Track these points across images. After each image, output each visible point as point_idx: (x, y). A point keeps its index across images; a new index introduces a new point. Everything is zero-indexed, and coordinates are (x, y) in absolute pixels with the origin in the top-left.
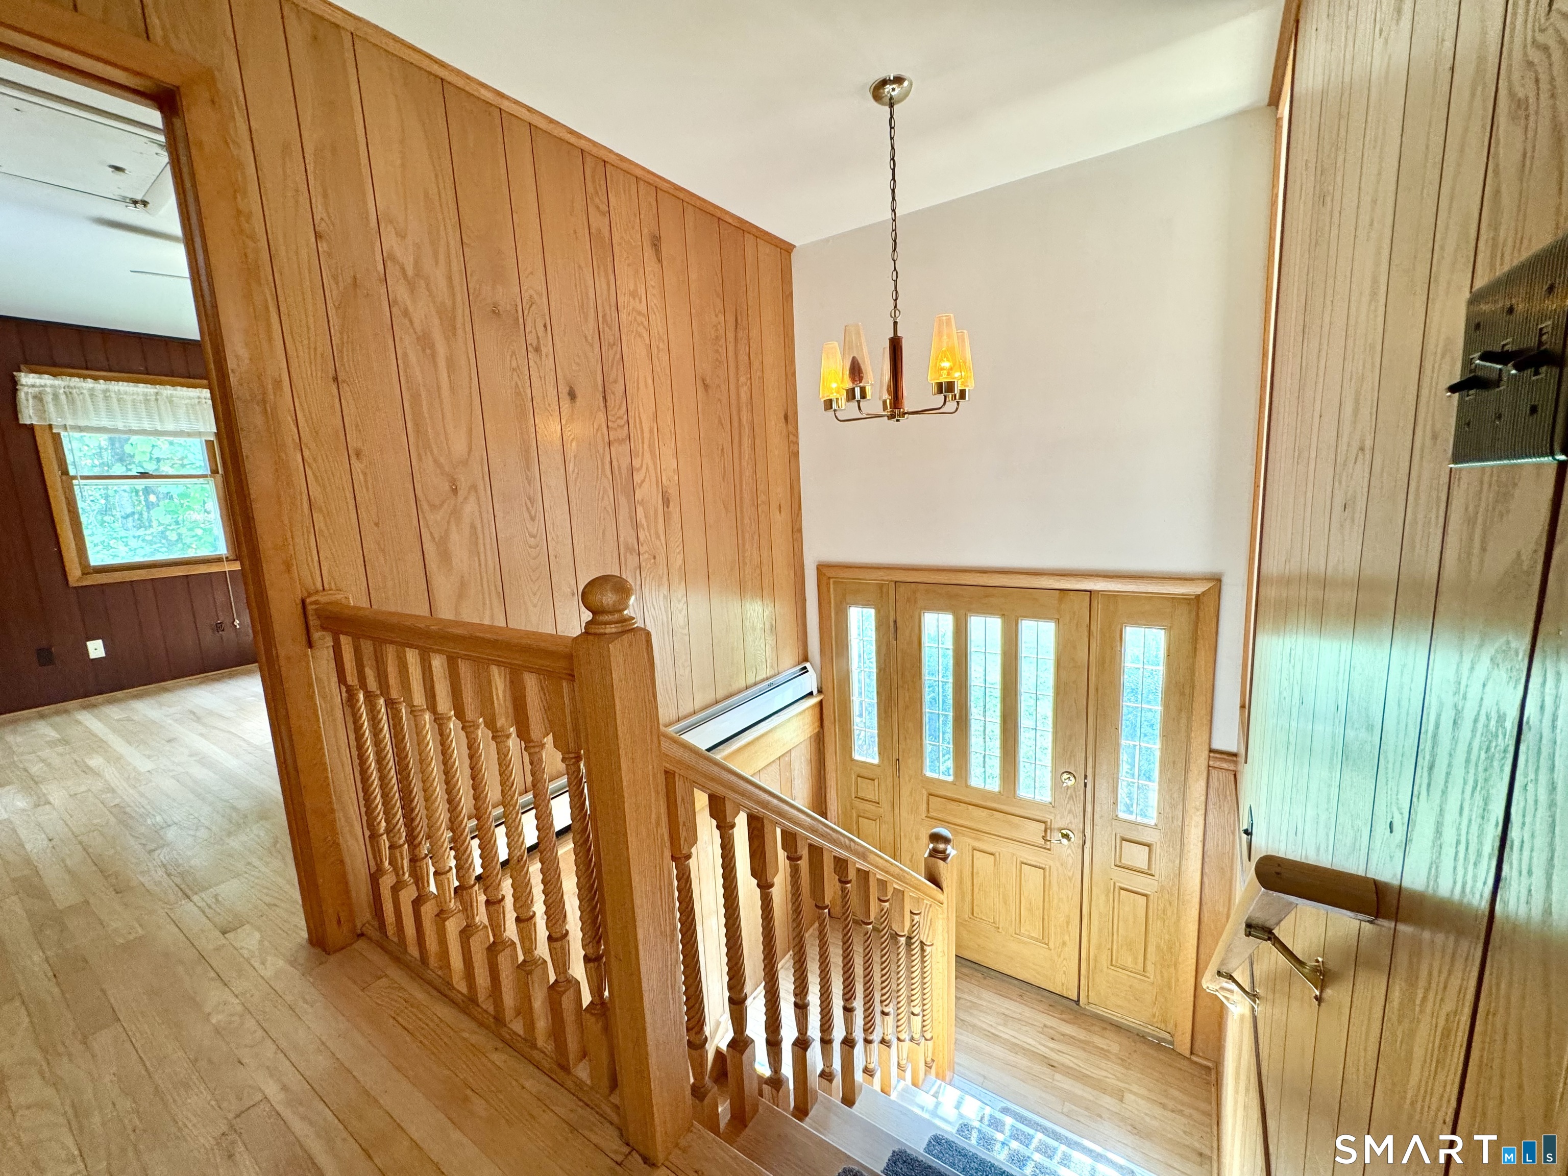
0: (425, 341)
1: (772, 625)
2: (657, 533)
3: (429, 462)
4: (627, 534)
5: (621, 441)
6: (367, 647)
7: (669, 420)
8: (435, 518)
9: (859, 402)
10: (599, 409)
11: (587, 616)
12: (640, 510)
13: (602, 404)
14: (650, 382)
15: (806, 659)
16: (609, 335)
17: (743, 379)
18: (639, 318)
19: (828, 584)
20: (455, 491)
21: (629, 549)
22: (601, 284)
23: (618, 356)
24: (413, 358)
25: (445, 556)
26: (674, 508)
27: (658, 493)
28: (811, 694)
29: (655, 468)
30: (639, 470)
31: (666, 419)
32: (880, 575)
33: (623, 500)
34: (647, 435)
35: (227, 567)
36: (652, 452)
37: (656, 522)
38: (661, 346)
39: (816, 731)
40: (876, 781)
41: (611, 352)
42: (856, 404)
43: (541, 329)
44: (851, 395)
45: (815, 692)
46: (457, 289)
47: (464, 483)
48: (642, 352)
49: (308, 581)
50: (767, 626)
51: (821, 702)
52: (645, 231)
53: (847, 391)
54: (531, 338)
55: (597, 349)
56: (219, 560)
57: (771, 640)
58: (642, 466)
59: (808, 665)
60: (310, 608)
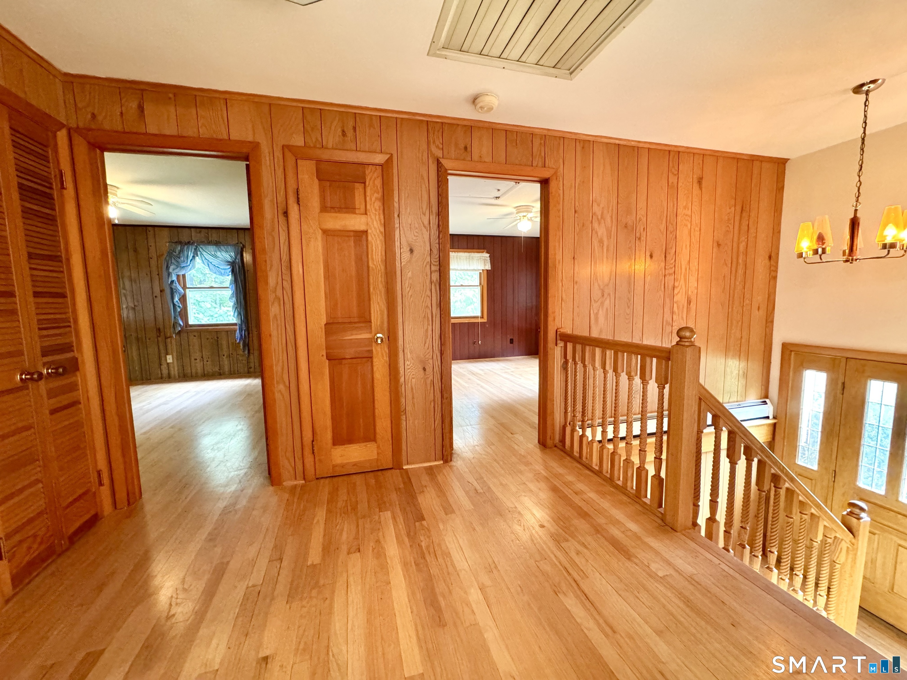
0: (601, 242)
1: (744, 373)
2: (682, 318)
3: (596, 284)
4: (668, 317)
5: (670, 274)
6: (579, 347)
7: (696, 264)
8: (595, 305)
9: (820, 256)
10: (662, 261)
11: (679, 339)
12: (675, 305)
13: (664, 259)
14: (688, 246)
15: (767, 397)
16: (671, 228)
17: (743, 238)
18: (687, 218)
19: (790, 355)
20: (603, 296)
21: (668, 323)
22: (671, 204)
23: (674, 236)
24: (596, 248)
25: (597, 319)
26: (693, 306)
27: (685, 298)
28: (768, 418)
29: (686, 286)
30: (677, 287)
31: (694, 264)
32: (834, 353)
33: (668, 301)
34: (683, 270)
35: (480, 320)
36: (685, 280)
37: (682, 312)
38: (696, 229)
39: (769, 440)
40: (814, 481)
41: (671, 236)
42: (819, 256)
43: (642, 230)
44: (816, 252)
45: (771, 417)
46: (614, 220)
47: (606, 291)
48: (686, 231)
49: (558, 325)
50: (741, 372)
51: (775, 425)
52: (695, 176)
53: (814, 250)
54: (638, 235)
55: (665, 236)
56: (476, 317)
57: (742, 382)
58: (678, 286)
59: (767, 400)
60: (558, 333)
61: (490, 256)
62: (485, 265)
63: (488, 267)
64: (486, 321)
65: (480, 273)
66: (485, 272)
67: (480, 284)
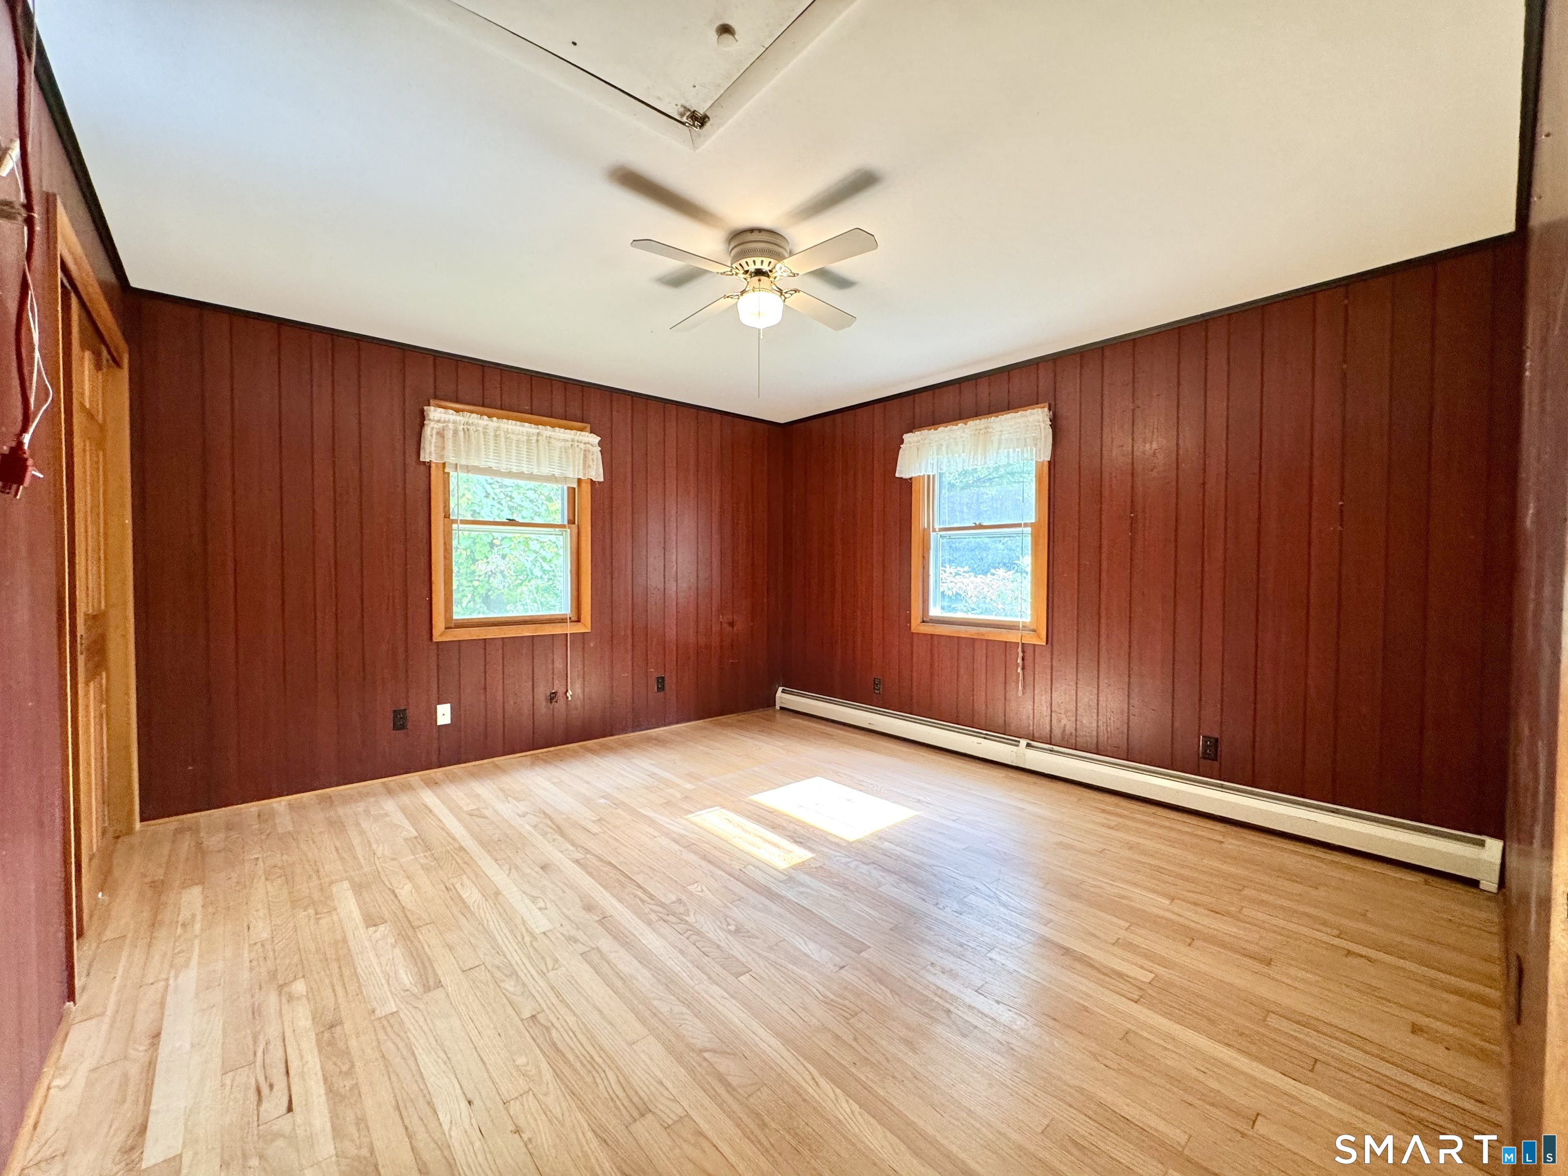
35: (570, 628)
56: (562, 620)
61: (600, 444)
62: (586, 466)
63: (597, 473)
64: (589, 631)
65: (572, 491)
66: (587, 489)
67: (571, 522)
